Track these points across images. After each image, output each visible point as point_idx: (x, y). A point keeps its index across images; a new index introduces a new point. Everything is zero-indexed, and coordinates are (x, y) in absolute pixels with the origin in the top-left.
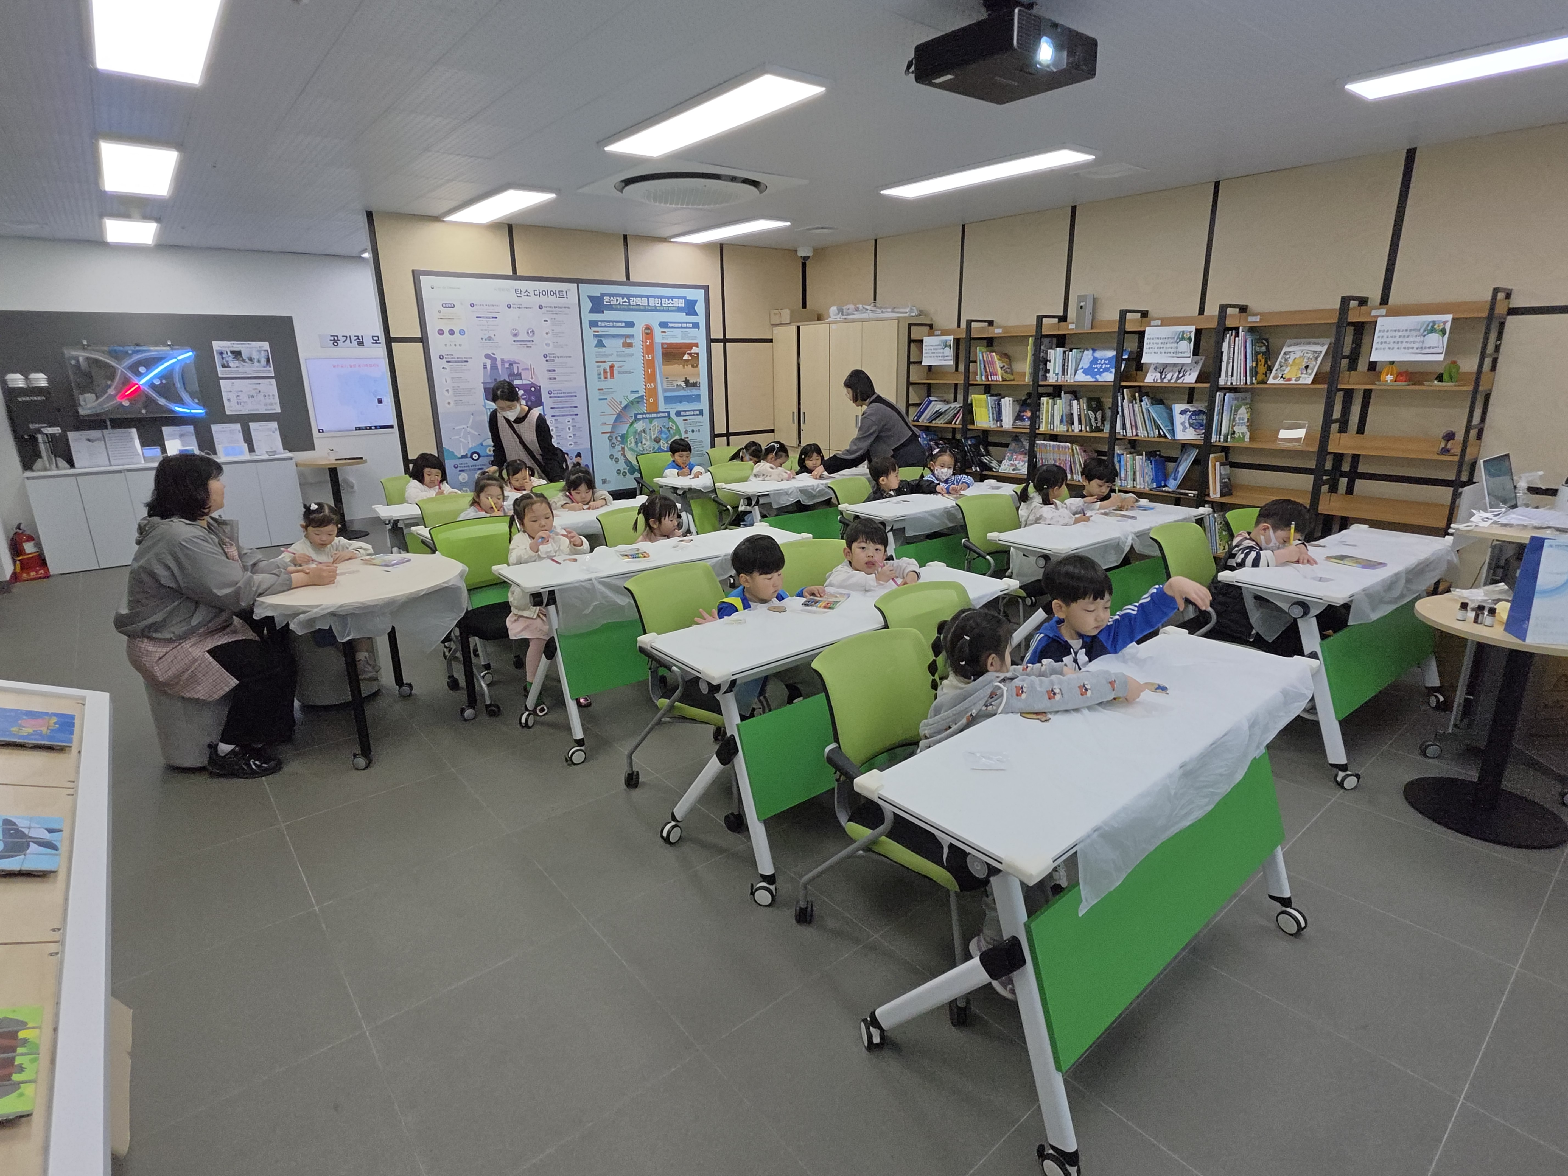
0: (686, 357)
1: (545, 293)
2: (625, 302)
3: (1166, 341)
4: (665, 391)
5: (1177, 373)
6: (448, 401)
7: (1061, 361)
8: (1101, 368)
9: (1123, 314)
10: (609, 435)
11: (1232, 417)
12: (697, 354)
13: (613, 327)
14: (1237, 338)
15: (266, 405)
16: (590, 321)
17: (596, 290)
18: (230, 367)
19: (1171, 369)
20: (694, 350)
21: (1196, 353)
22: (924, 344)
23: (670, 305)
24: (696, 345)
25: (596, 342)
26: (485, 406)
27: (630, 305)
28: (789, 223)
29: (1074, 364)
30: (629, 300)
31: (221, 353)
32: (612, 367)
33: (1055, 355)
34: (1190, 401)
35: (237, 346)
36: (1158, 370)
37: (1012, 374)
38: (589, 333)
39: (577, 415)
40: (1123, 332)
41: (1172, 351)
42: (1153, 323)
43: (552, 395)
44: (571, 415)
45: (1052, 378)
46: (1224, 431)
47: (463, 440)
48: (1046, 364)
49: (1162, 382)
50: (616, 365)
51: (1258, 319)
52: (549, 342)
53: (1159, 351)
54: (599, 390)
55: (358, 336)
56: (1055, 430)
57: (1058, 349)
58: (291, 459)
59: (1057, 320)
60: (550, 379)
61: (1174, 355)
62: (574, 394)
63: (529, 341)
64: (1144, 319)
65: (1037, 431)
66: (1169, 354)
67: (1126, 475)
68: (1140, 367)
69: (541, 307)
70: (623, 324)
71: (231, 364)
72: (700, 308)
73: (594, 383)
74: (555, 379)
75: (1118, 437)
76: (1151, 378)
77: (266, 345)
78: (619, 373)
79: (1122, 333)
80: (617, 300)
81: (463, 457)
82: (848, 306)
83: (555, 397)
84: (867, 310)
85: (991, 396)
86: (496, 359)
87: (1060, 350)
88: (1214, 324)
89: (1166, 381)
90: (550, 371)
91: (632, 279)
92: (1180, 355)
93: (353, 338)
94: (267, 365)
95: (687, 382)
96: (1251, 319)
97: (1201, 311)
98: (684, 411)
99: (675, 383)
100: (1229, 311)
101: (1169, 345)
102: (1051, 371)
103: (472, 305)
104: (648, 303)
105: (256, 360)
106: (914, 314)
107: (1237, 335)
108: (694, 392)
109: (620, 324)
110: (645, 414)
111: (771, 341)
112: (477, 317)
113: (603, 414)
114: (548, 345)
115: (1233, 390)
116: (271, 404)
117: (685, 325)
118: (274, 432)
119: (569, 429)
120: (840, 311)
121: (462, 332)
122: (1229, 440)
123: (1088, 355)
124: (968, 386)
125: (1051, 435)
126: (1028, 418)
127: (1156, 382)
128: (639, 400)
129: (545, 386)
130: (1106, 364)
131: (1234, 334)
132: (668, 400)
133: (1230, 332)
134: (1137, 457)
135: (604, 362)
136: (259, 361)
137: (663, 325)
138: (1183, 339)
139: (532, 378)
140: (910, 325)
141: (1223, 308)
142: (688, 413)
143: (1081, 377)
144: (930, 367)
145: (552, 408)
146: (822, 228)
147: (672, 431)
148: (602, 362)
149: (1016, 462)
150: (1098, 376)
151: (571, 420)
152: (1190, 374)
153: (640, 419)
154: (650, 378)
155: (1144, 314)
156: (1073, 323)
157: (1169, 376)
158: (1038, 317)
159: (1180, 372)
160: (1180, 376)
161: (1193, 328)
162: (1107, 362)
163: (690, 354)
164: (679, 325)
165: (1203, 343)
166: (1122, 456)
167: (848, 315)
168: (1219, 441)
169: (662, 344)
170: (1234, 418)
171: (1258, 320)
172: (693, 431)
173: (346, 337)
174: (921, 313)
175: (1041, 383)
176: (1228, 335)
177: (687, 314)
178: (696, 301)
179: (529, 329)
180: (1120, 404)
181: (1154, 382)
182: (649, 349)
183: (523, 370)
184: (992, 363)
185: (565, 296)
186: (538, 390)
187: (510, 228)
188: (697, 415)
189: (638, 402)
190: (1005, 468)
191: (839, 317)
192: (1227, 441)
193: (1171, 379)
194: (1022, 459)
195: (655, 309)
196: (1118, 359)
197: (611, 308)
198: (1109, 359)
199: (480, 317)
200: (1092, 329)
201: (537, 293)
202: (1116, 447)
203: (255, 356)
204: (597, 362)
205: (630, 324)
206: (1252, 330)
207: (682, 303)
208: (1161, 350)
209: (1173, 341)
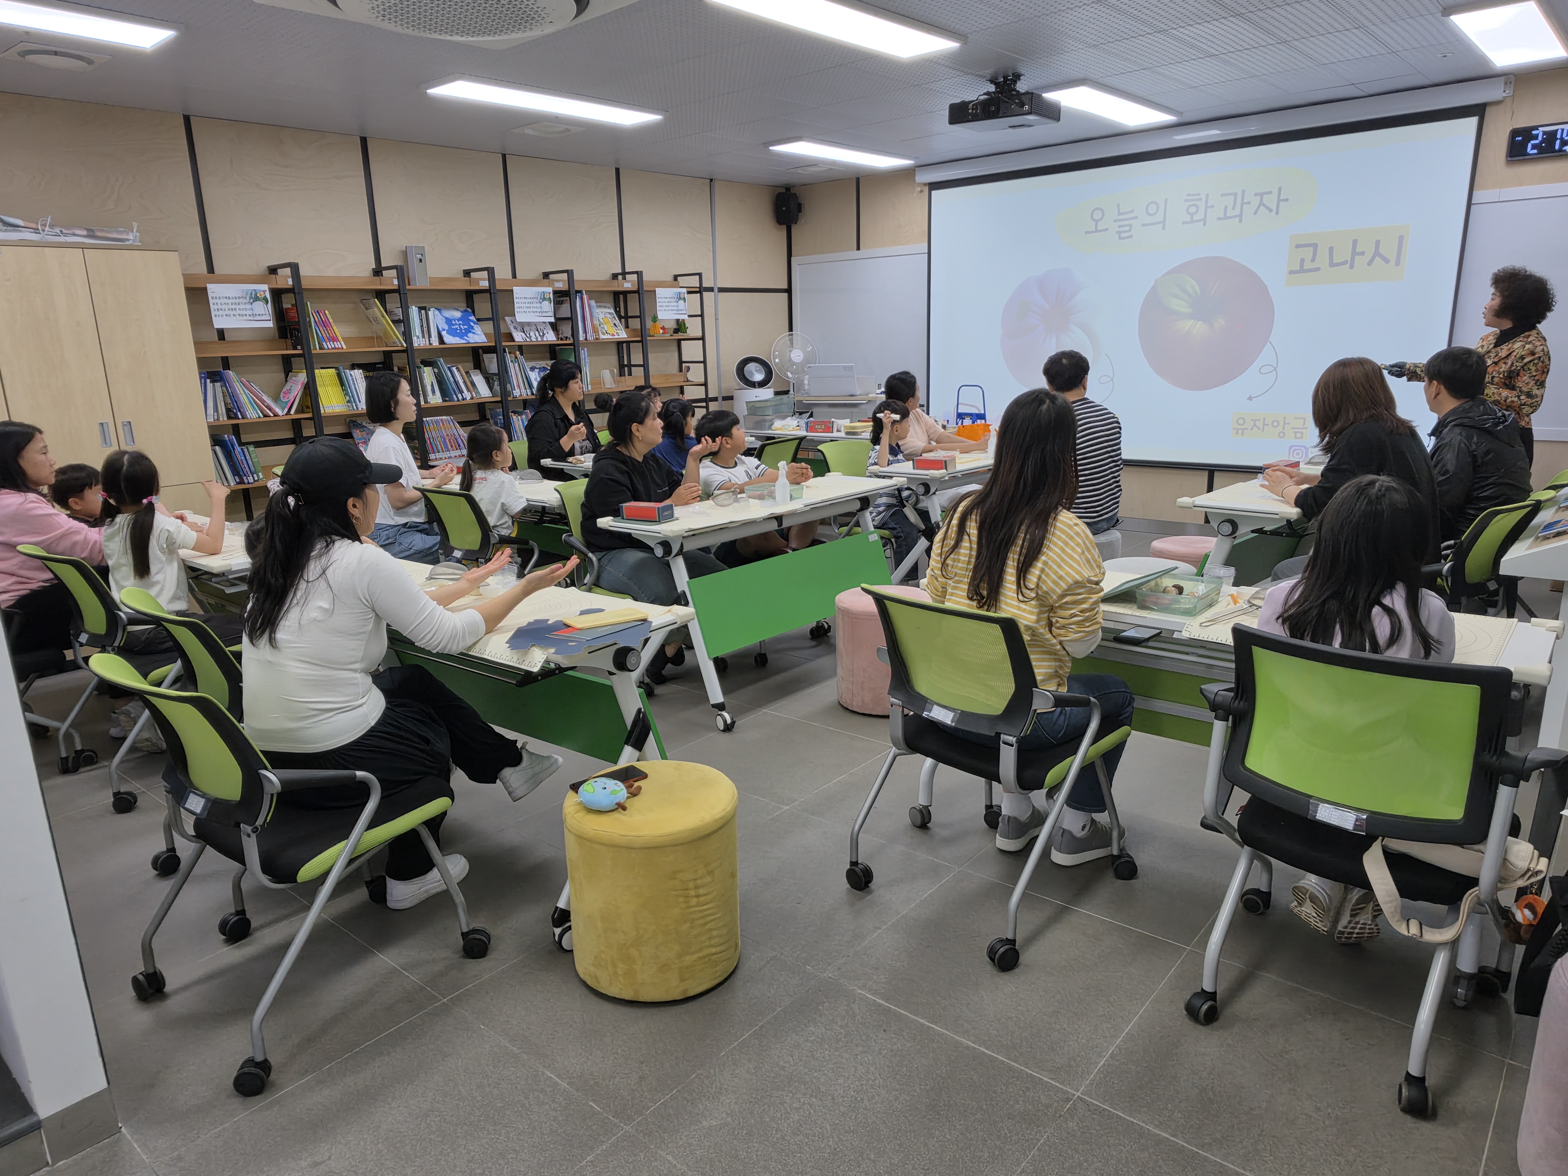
3: (532, 301)
5: (542, 332)
7: (419, 321)
19: (529, 328)
36: (519, 329)
41: (539, 310)
53: (527, 310)
61: (540, 314)
66: (536, 314)
75: (510, 398)
76: (519, 337)
87: (415, 309)
92: (544, 314)
97: (514, 275)
101: (535, 305)
130: (463, 325)
138: (544, 299)
144: (221, 333)
152: (548, 333)
157: (532, 335)
161: (550, 290)
162: (461, 322)
181: (525, 341)
184: (328, 325)
193: (536, 338)
198: (460, 319)
200: (431, 285)
208: (529, 310)
209: (537, 301)
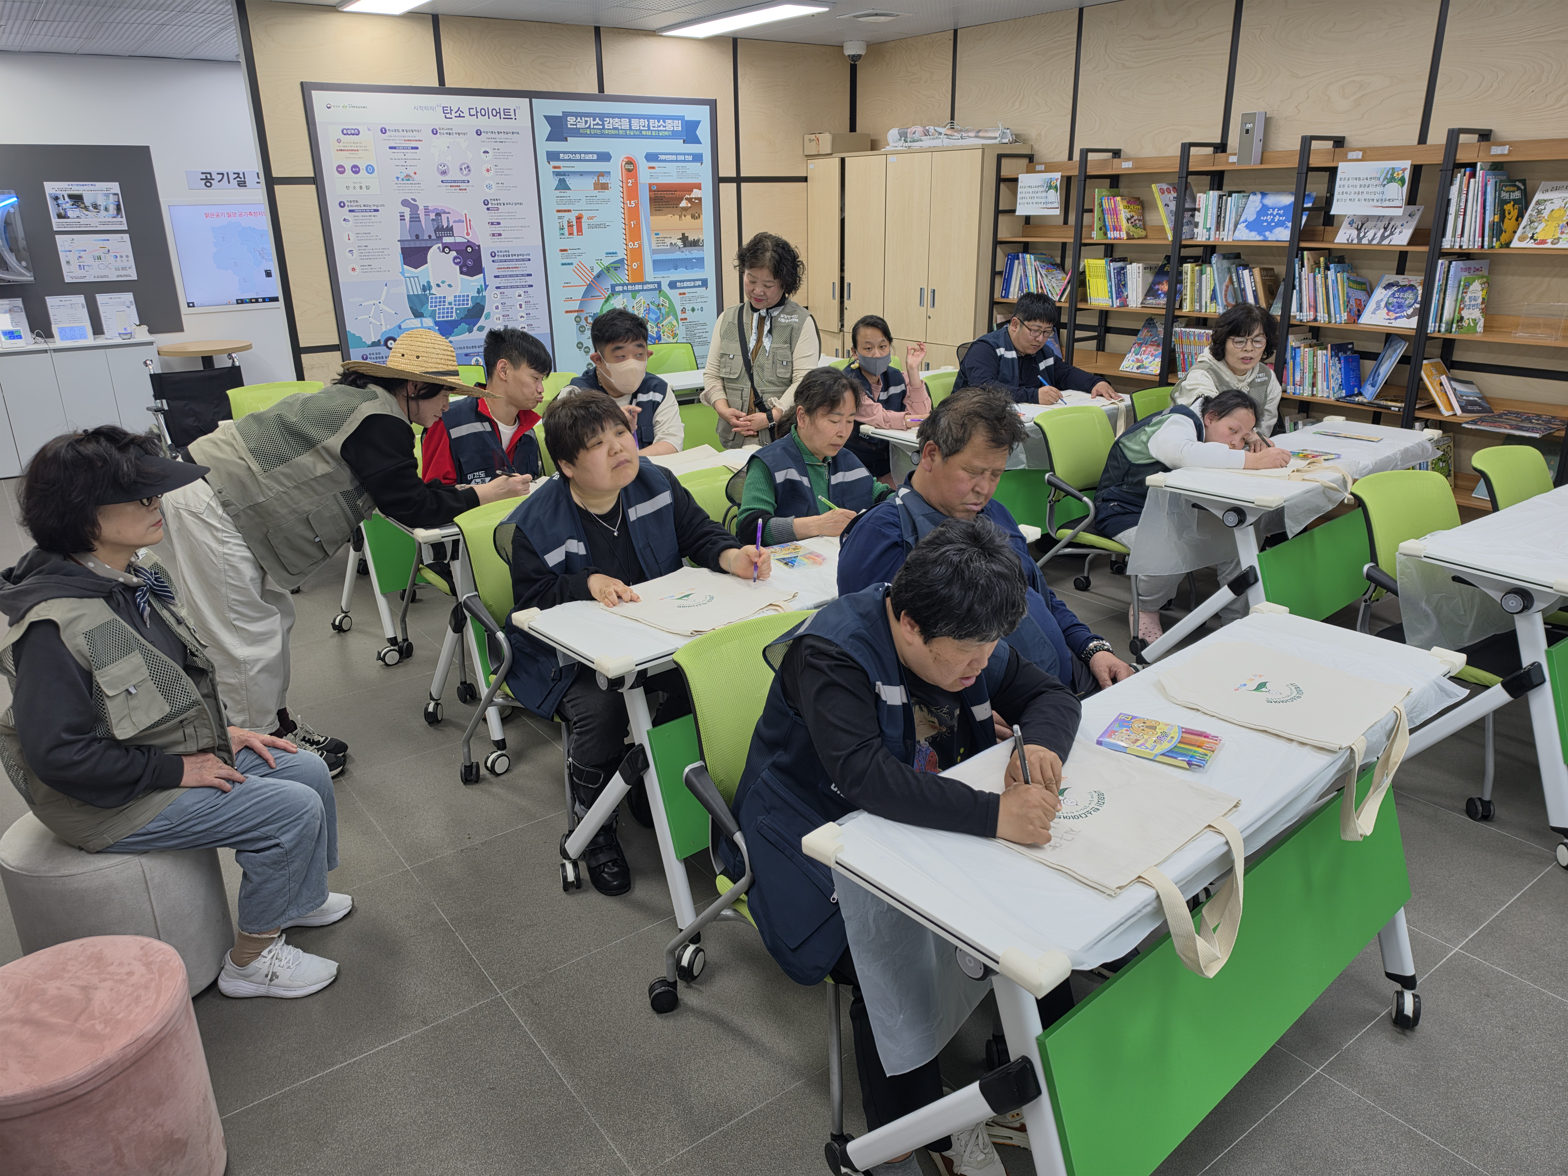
0: (684, 204)
1: (484, 113)
2: (597, 124)
3: (1367, 182)
4: (654, 252)
5: (1382, 230)
6: (352, 266)
7: (1215, 210)
8: (1273, 220)
9: (1307, 141)
10: (576, 314)
11: (1460, 297)
12: (700, 199)
13: (580, 160)
14: (1472, 180)
15: (117, 269)
16: (548, 153)
17: (556, 108)
18: (69, 218)
19: (1374, 223)
20: (696, 193)
21: (1412, 200)
22: (1020, 184)
23: (662, 128)
24: (699, 186)
25: (557, 182)
26: (403, 273)
27: (604, 128)
28: (826, 9)
29: (1234, 215)
30: (603, 121)
31: (56, 198)
32: (579, 218)
33: (1206, 200)
34: (1401, 271)
35: (76, 188)
36: (1355, 225)
37: (1145, 229)
38: (547, 169)
39: (531, 286)
40: (1306, 169)
41: (1376, 197)
42: (1352, 155)
43: (496, 258)
44: (523, 286)
45: (1202, 236)
46: (1447, 316)
47: (373, 321)
48: (1193, 216)
49: (1359, 243)
50: (586, 215)
51: (1505, 150)
52: (491, 183)
53: (1357, 197)
54: (561, 250)
55: (238, 174)
56: (1204, 310)
57: (1211, 192)
58: (151, 343)
59: (1210, 150)
60: (494, 235)
61: (1379, 204)
62: (528, 257)
63: (463, 182)
64: (1337, 150)
65: (1177, 313)
66: (1372, 203)
67: (1302, 378)
68: (1330, 221)
69: (479, 133)
70: (595, 157)
71: (70, 213)
72: (704, 132)
73: (554, 243)
74: (500, 235)
75: (1293, 322)
76: (1344, 236)
77: (115, 187)
78: (590, 226)
79: (1305, 171)
80: (586, 122)
81: (374, 344)
82: (913, 129)
83: (501, 261)
84: (940, 134)
85: (1112, 261)
86: (417, 207)
87: (1214, 194)
88: (1438, 158)
89: (1365, 241)
90: (492, 224)
91: (607, 91)
92: (1387, 204)
93: (232, 176)
94: (118, 214)
95: (684, 239)
96: (1496, 150)
97: (1423, 138)
98: (680, 281)
99: (668, 241)
100: (1463, 138)
101: (1371, 189)
102: (1201, 225)
103: (383, 131)
104: (630, 126)
105: (102, 208)
106: (1006, 141)
107: (1473, 175)
108: (694, 253)
109: (590, 157)
110: (627, 285)
111: (805, 179)
112: (390, 148)
113: (567, 285)
114: (489, 187)
115: (1464, 256)
116: (124, 269)
117: (682, 158)
118: (129, 307)
119: (521, 306)
120: (903, 135)
121: (370, 169)
122: (1454, 330)
123: (1254, 202)
124: (1080, 245)
125: (1198, 319)
126: (1165, 294)
127: (1351, 243)
128: (619, 265)
129: (487, 246)
130: (1280, 215)
131: (1467, 173)
132: (658, 265)
133: (1463, 170)
134: (1320, 352)
135: (569, 211)
136: (106, 209)
137: (651, 157)
138: (1392, 179)
139: (468, 234)
140: (1000, 157)
141: (1453, 135)
142: (685, 284)
143: (1244, 235)
144: (1027, 219)
145: (495, 277)
146: (876, 15)
147: (663, 311)
148: (565, 211)
149: (1144, 357)
150: (1267, 233)
151: (523, 294)
152: (1400, 232)
153: (619, 292)
154: (634, 233)
155: (1339, 142)
156: (1235, 154)
157: (1370, 235)
158: (1183, 145)
159: (1386, 229)
160: (1387, 234)
161: (1407, 164)
162: (1281, 212)
163: (690, 200)
164: (674, 158)
165: (1422, 187)
166: (1297, 350)
167: (914, 141)
168: (1439, 331)
169: (650, 185)
170: (1463, 298)
171: (1506, 152)
172: (693, 310)
173: (223, 174)
174: (1018, 138)
175: (1184, 243)
176: (1459, 175)
177: (684, 142)
178: (698, 122)
179: (464, 164)
180: (1297, 275)
181: (1348, 244)
182: (631, 193)
183: (455, 222)
184: (1115, 212)
185: (513, 116)
186: (476, 252)
187: (435, 20)
188: (699, 286)
189: (616, 269)
190: (1128, 366)
191: (900, 145)
192: (1451, 332)
193: (1373, 239)
194: (1153, 352)
195: (639, 135)
196: (1297, 209)
197: (577, 133)
198: (1284, 208)
199: (395, 148)
200: (1261, 163)
201: (473, 112)
202: (1291, 337)
203: (101, 202)
204: (558, 211)
205: (604, 157)
206: (1496, 167)
207: (677, 126)
208: (1360, 196)
209: (1378, 182)
